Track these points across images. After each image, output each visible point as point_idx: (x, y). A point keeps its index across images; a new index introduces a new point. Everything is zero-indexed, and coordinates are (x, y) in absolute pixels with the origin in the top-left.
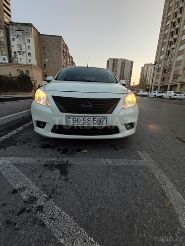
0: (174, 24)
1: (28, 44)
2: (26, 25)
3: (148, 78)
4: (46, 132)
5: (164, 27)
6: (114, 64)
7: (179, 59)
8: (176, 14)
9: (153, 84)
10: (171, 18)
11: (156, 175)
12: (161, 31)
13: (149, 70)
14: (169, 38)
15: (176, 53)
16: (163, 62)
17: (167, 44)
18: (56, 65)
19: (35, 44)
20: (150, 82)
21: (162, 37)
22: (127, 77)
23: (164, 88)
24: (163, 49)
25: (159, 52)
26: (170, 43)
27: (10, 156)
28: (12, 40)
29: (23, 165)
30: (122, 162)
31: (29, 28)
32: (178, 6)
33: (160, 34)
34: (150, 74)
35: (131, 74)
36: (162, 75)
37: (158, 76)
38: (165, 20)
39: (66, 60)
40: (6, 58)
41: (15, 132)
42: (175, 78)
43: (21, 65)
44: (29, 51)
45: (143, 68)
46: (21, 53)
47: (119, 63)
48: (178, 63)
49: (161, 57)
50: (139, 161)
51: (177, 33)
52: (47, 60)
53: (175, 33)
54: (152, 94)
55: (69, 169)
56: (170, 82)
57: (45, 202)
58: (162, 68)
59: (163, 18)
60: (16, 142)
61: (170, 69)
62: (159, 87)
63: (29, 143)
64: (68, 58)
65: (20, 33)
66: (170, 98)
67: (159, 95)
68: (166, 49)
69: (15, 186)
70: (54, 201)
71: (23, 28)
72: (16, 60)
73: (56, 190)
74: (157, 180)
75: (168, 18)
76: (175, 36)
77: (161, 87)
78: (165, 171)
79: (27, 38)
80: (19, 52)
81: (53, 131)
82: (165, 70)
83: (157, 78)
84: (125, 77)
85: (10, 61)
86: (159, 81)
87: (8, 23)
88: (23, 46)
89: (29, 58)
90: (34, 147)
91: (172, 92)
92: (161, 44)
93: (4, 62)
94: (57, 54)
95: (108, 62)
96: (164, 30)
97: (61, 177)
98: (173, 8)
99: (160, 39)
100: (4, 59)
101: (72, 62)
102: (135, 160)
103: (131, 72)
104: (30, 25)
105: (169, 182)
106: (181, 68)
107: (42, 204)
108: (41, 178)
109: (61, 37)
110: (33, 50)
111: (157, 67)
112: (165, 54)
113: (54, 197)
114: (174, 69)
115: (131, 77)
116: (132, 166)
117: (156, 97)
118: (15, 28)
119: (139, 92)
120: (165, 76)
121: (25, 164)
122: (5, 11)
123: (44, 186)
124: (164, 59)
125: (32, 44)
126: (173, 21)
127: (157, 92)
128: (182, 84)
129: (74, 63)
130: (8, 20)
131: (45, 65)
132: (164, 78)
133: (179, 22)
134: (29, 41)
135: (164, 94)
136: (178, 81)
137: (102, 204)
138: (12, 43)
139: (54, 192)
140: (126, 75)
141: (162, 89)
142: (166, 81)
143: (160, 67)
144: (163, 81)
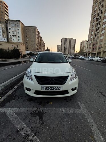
0: (98, 19)
1: (18, 31)
2: (17, 21)
4: (31, 94)
5: (92, 21)
6: (65, 41)
7: (101, 38)
8: (99, 14)
9: (88, 52)
10: (96, 16)
11: (88, 119)
12: (91, 23)
13: (85, 44)
14: (96, 27)
15: (100, 35)
16: (93, 40)
17: (94, 30)
18: (33, 42)
19: (22, 31)
20: (86, 51)
21: (92, 26)
22: (73, 48)
23: (94, 55)
24: (92, 33)
25: (90, 34)
26: (96, 30)
27: (13, 107)
28: (9, 29)
29: (20, 113)
30: (70, 111)
31: (18, 22)
32: (99, 10)
33: (91, 25)
35: (75, 46)
36: (92, 47)
37: (90, 47)
38: (93, 17)
39: (39, 39)
40: (6, 39)
41: (13, 90)
42: (100, 48)
43: (14, 42)
44: (18, 35)
45: (81, 43)
46: (14, 36)
47: (68, 40)
48: (101, 41)
49: (92, 37)
50: (79, 110)
51: (100, 24)
52: (28, 40)
53: (98, 24)
54: (87, 58)
55: (43, 116)
56: (97, 51)
57: (33, 137)
58: (92, 43)
59: (92, 16)
60: (15, 97)
61: (97, 44)
62: (91, 54)
63: (22, 98)
64: (39, 38)
65: (13, 25)
66: (97, 61)
67: (91, 59)
68: (94, 33)
69: (18, 127)
70: (37, 137)
71: (15, 23)
72: (11, 40)
73: (38, 130)
74: (88, 123)
75: (94, 16)
76: (99, 26)
77: (92, 54)
78: (93, 117)
79: (17, 28)
80: (13, 36)
81: (35, 93)
82: (94, 44)
83: (90, 49)
84: (72, 48)
85: (8, 41)
86: (91, 50)
87: (7, 20)
88: (15, 33)
89: (18, 39)
90: (24, 101)
91: (98, 57)
92: (91, 30)
93: (4, 41)
94: (33, 36)
95: (62, 40)
96: (92, 23)
97: (40, 122)
98: (97, 11)
99: (90, 27)
100: (5, 40)
101: (42, 40)
102: (77, 109)
103: (75, 45)
104: (19, 21)
105: (94, 124)
106: (103, 43)
107: (32, 139)
108: (30, 122)
109: (36, 27)
110: (20, 35)
111: (89, 43)
112: (93, 36)
113: (37, 135)
114: (99, 44)
115: (75, 48)
116: (76, 113)
117: (89, 60)
118: (11, 22)
119: (79, 57)
120: (94, 47)
121: (21, 113)
122: (5, 14)
123: (32, 127)
124: (93, 38)
125: (20, 31)
126: (97, 18)
127: (90, 57)
128: (104, 52)
129: (43, 41)
130: (7, 18)
131: (27, 42)
133: (101, 18)
134: (18, 29)
135: (93, 58)
136: (101, 50)
137: (61, 139)
138: (9, 31)
139: (37, 131)
140: (72, 47)
141: (92, 55)
142: (94, 50)
143: (91, 42)
144: (93, 50)
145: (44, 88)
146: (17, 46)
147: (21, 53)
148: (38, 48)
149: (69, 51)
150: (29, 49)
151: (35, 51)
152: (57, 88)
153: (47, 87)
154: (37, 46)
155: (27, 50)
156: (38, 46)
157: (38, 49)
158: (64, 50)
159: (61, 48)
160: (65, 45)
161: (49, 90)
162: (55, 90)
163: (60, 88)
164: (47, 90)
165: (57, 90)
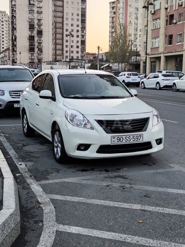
3: (131, 30)
4: (91, 154)
9: (149, 51)
13: (130, 10)
22: (75, 28)
34: (133, 21)
35: (83, 21)
36: (166, 29)
37: (156, 30)
58: (163, 12)
62: (163, 59)
67: (166, 83)
77: (168, 58)
81: (98, 152)
82: (172, 17)
86: (160, 43)
103: (83, 15)
115: (84, 28)
117: (160, 89)
120: (172, 30)
127: (160, 77)
132: (171, 37)
135: (176, 80)
140: (71, 23)
141: (169, 66)
142: (176, 43)
143: (157, 7)
144: (170, 43)
145: (116, 139)
149: (56, 44)
152: (135, 137)
153: (120, 137)
158: (31, 38)
159: (14, 29)
160: (31, 12)
161: (124, 142)
162: (132, 141)
163: (139, 138)
164: (120, 143)
165: (136, 142)
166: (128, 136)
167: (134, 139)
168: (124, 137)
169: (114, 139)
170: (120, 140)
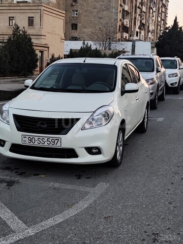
81: (11, 150)
145: (27, 139)
146: (31, 22)
147: (42, 52)
148: (127, 22)
150: (84, 29)
151: (109, 38)
152: (50, 140)
153: (32, 137)
154: (120, 16)
155: (75, 34)
156: (125, 13)
157: (125, 29)
161: (36, 144)
162: (46, 144)
163: (56, 142)
164: (31, 144)
165: (51, 146)
166: (41, 138)
167: (49, 143)
168: (36, 138)
169: (25, 139)
170: (31, 140)
